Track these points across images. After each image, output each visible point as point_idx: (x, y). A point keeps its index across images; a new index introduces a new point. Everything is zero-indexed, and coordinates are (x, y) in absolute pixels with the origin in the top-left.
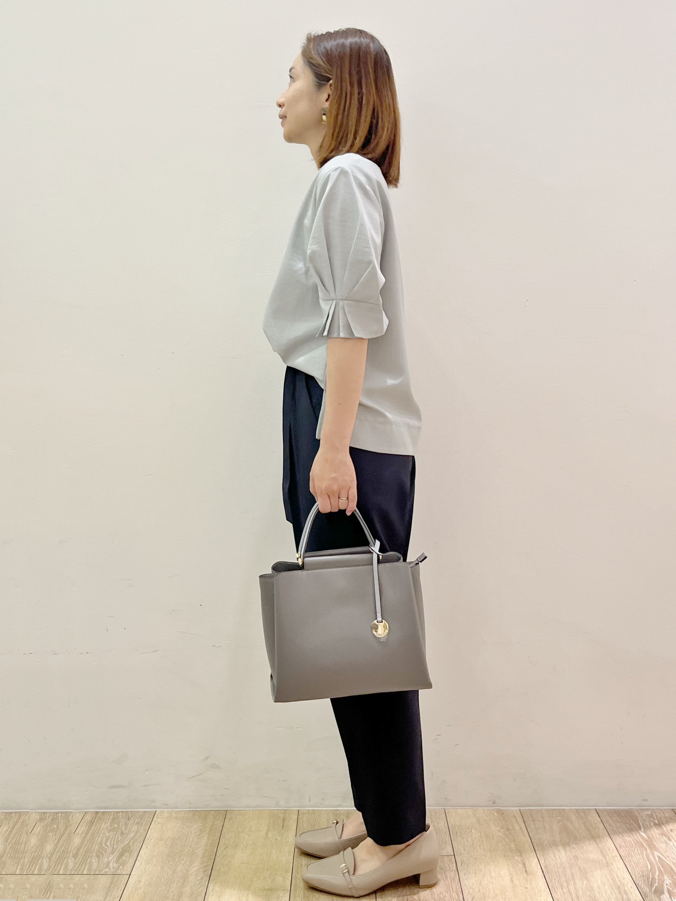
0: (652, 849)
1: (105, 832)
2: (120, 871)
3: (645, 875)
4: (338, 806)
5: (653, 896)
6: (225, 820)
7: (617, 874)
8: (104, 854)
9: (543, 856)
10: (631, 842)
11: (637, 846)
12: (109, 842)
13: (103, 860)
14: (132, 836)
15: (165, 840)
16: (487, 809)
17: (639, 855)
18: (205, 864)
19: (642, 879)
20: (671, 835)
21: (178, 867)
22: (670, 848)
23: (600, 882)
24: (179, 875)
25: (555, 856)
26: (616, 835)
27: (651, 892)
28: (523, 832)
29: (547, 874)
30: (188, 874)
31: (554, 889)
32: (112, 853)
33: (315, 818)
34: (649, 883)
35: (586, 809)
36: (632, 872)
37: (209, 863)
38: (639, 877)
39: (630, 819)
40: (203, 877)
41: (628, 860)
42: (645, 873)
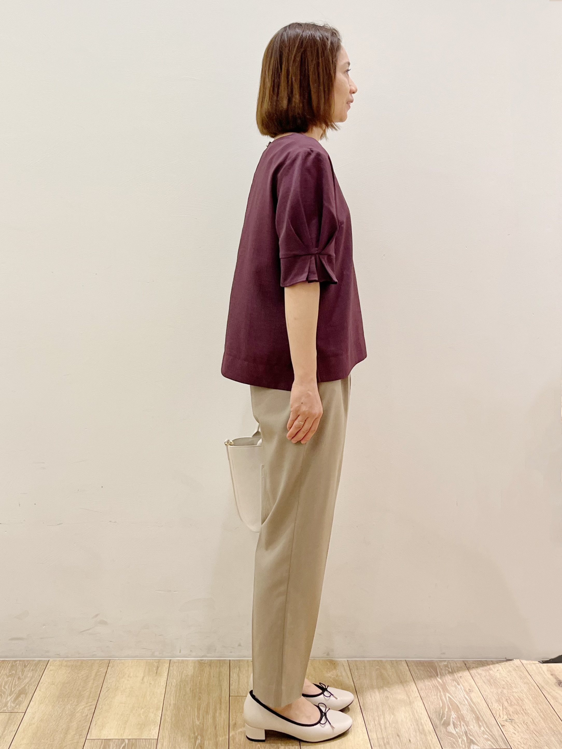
0: (444, 691)
1: (5, 677)
2: (17, 710)
3: (437, 711)
4: (203, 657)
5: (442, 727)
6: (108, 668)
7: (416, 711)
8: (3, 696)
9: (362, 696)
10: (430, 686)
11: (434, 688)
12: (8, 685)
13: (2, 700)
14: (27, 681)
15: (56, 684)
16: (322, 660)
17: (435, 696)
18: (89, 704)
19: (435, 714)
20: (460, 681)
21: (67, 706)
22: (458, 691)
23: (403, 717)
24: (67, 713)
25: (371, 697)
26: (419, 681)
27: (441, 724)
28: (348, 678)
29: (364, 711)
30: (75, 712)
31: (368, 723)
32: (10, 695)
33: (183, 667)
34: (440, 717)
35: (398, 660)
36: (428, 710)
37: (93, 703)
38: (433, 713)
39: (430, 668)
40: (88, 714)
41: (426, 700)
42: (438, 710)
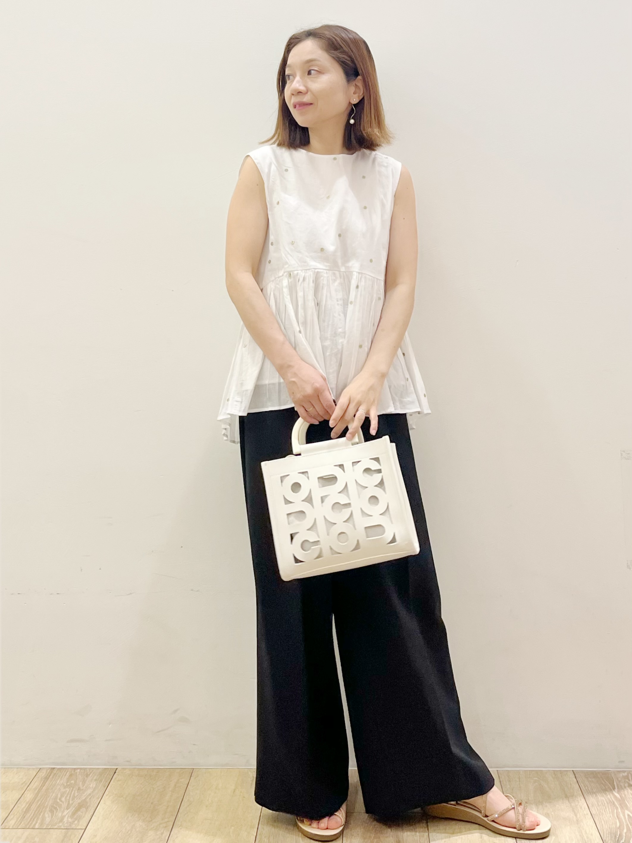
0: (623, 808)
2: (75, 826)
6: (191, 778)
7: (585, 831)
8: (59, 809)
10: (604, 801)
11: (609, 805)
12: (64, 797)
13: (57, 814)
14: (89, 793)
15: (125, 797)
17: (610, 813)
18: (166, 820)
19: (610, 836)
26: (590, 796)
32: (67, 809)
34: (616, 840)
35: (563, 770)
36: (601, 831)
37: (170, 819)
38: (606, 834)
39: (605, 780)
41: (599, 819)
42: (614, 831)
